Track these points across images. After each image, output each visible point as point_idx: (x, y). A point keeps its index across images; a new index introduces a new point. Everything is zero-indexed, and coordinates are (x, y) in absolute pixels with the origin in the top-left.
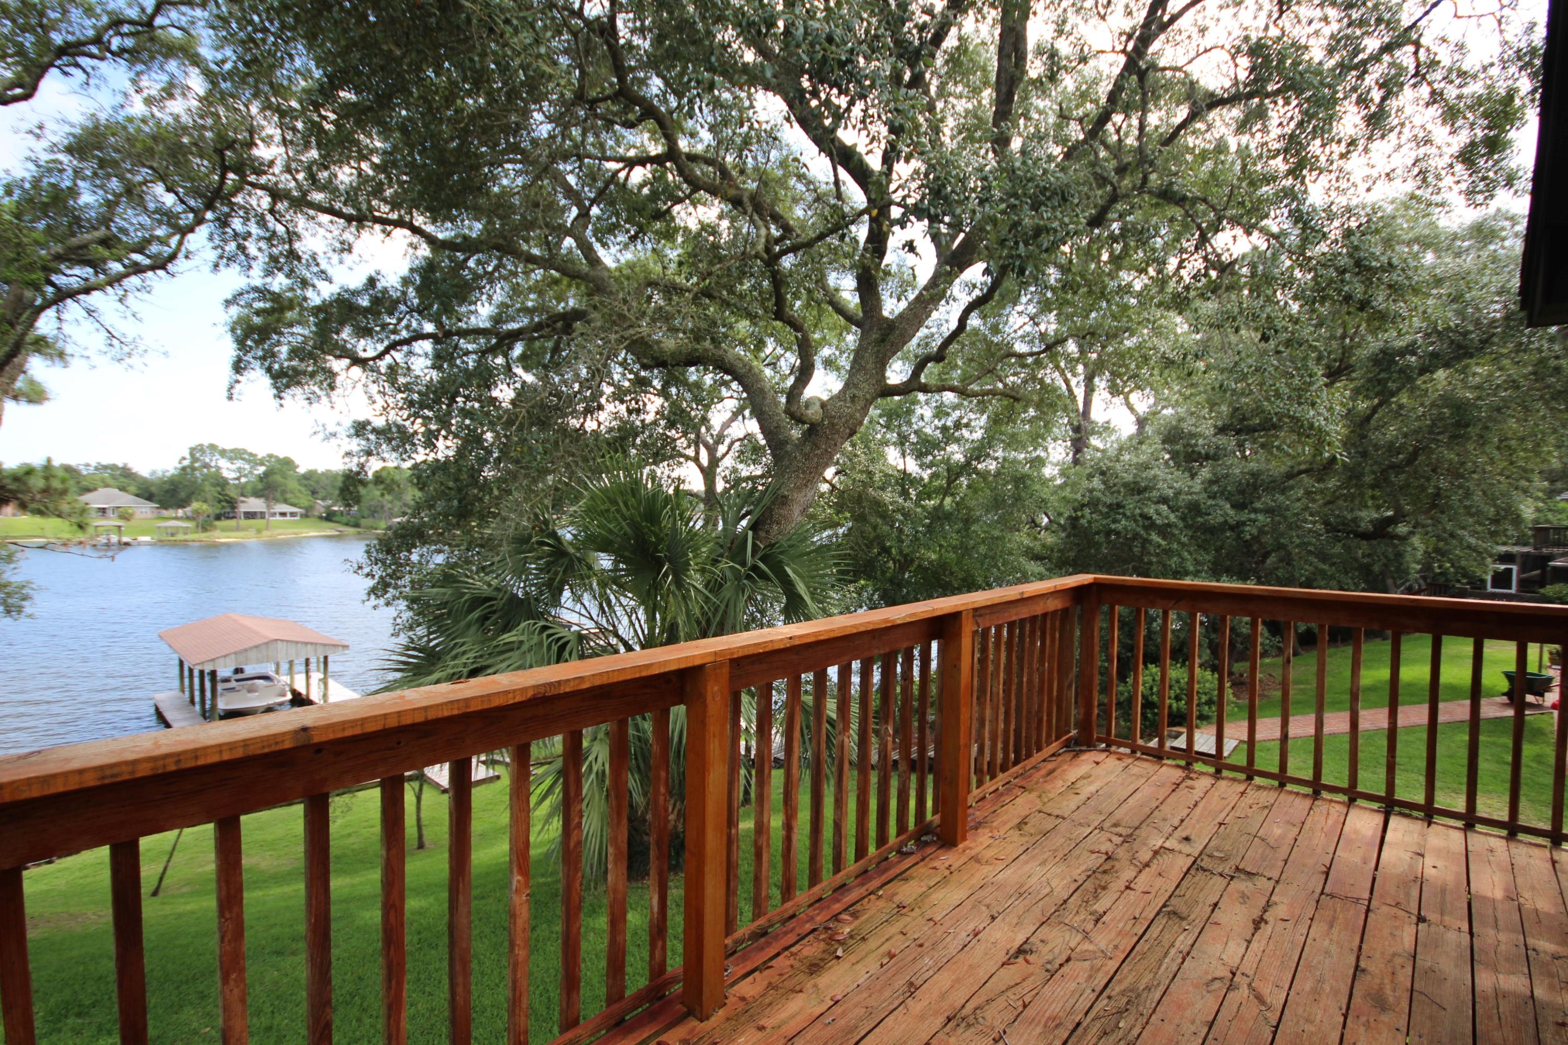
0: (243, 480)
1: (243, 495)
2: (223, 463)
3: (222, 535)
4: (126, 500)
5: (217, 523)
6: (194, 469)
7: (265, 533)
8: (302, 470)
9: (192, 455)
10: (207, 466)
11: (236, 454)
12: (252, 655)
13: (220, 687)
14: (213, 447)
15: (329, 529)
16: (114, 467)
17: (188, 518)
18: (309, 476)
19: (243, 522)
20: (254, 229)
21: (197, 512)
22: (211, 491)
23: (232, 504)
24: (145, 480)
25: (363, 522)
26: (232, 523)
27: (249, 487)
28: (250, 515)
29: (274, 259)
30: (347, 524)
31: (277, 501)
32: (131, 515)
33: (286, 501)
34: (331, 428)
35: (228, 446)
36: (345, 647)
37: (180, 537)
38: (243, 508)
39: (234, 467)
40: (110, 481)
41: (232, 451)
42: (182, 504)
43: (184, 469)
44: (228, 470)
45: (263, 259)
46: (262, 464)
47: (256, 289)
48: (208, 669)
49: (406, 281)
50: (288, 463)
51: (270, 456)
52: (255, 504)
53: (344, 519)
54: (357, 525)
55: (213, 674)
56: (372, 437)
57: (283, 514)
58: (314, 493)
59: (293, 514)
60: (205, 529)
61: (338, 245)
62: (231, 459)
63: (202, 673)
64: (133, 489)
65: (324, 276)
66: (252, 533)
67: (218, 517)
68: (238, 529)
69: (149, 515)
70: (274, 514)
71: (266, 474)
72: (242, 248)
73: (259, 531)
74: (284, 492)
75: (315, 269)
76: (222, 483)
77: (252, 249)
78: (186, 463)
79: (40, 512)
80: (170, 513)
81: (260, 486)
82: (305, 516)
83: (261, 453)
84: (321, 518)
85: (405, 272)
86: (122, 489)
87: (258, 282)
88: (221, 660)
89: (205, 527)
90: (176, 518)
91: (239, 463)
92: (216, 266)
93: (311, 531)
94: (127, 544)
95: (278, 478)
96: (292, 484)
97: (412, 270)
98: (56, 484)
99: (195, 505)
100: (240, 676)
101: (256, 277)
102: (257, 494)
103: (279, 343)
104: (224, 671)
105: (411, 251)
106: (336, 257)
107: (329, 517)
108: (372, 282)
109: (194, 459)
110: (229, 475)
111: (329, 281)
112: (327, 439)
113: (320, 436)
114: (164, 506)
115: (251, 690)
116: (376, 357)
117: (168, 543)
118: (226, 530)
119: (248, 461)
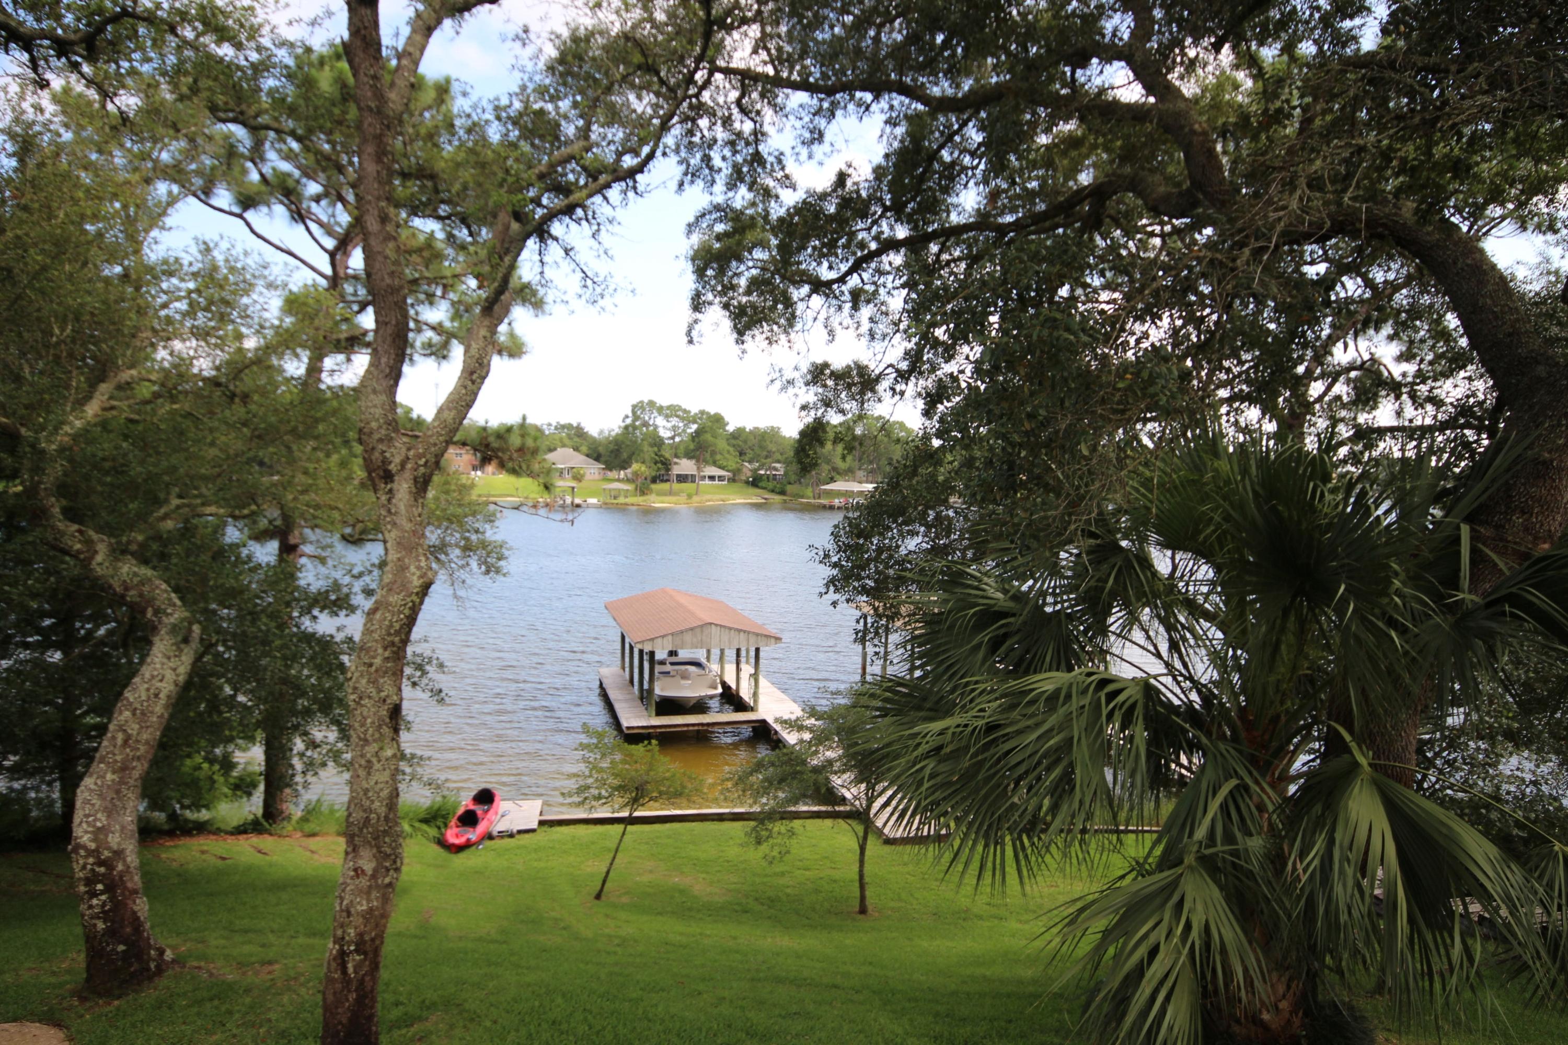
0: (677, 439)
1: (676, 456)
2: (660, 421)
3: (658, 500)
4: (578, 460)
5: (653, 486)
6: (635, 428)
7: (695, 499)
8: (730, 428)
9: (634, 412)
10: (645, 424)
11: (671, 411)
12: (688, 637)
13: (658, 669)
14: (651, 403)
15: (755, 495)
16: (569, 427)
17: (628, 481)
18: (739, 434)
19: (676, 486)
20: (720, 134)
21: (636, 474)
22: (649, 452)
23: (666, 465)
24: (594, 440)
25: (789, 488)
26: (665, 486)
27: (682, 450)
28: (682, 479)
29: (737, 168)
30: (773, 491)
31: (706, 462)
32: (583, 476)
33: (715, 464)
34: (789, 374)
35: (665, 403)
36: (778, 639)
37: (622, 500)
38: (676, 470)
39: (669, 425)
40: (567, 441)
41: (669, 407)
42: (624, 465)
43: (626, 427)
44: (664, 428)
45: (727, 170)
46: (694, 422)
47: (717, 208)
48: (647, 648)
49: (879, 172)
50: (718, 420)
51: (702, 412)
52: (685, 466)
53: (771, 485)
54: (782, 493)
55: (652, 654)
56: (830, 383)
57: (712, 478)
58: (742, 454)
59: (721, 478)
60: (643, 493)
61: (807, 135)
62: (667, 417)
63: (641, 652)
64: (584, 449)
65: (788, 182)
66: (683, 498)
67: (654, 481)
68: (671, 493)
69: (597, 476)
70: (703, 478)
71: (698, 433)
72: (707, 159)
73: (690, 496)
74: (713, 453)
75: (780, 174)
76: (658, 443)
77: (717, 159)
78: (629, 421)
79: (514, 472)
80: (613, 474)
81: (692, 447)
82: (732, 480)
83: (694, 410)
84: (747, 482)
85: (878, 159)
86: (576, 449)
87: (720, 199)
88: (659, 641)
89: (643, 491)
90: (619, 480)
91: (674, 421)
92: (681, 184)
93: (739, 497)
94: (578, 506)
95: (708, 437)
96: (722, 444)
97: (887, 156)
98: (530, 443)
99: (635, 466)
100: (674, 659)
101: (719, 194)
102: (689, 455)
103: (738, 275)
104: (660, 655)
105: (888, 129)
106: (804, 152)
107: (755, 482)
108: (842, 178)
109: (636, 417)
110: (665, 434)
111: (793, 187)
112: (784, 388)
113: (778, 384)
114: (609, 467)
115: (685, 676)
116: (842, 280)
117: (612, 506)
118: (661, 493)
119: (682, 419)
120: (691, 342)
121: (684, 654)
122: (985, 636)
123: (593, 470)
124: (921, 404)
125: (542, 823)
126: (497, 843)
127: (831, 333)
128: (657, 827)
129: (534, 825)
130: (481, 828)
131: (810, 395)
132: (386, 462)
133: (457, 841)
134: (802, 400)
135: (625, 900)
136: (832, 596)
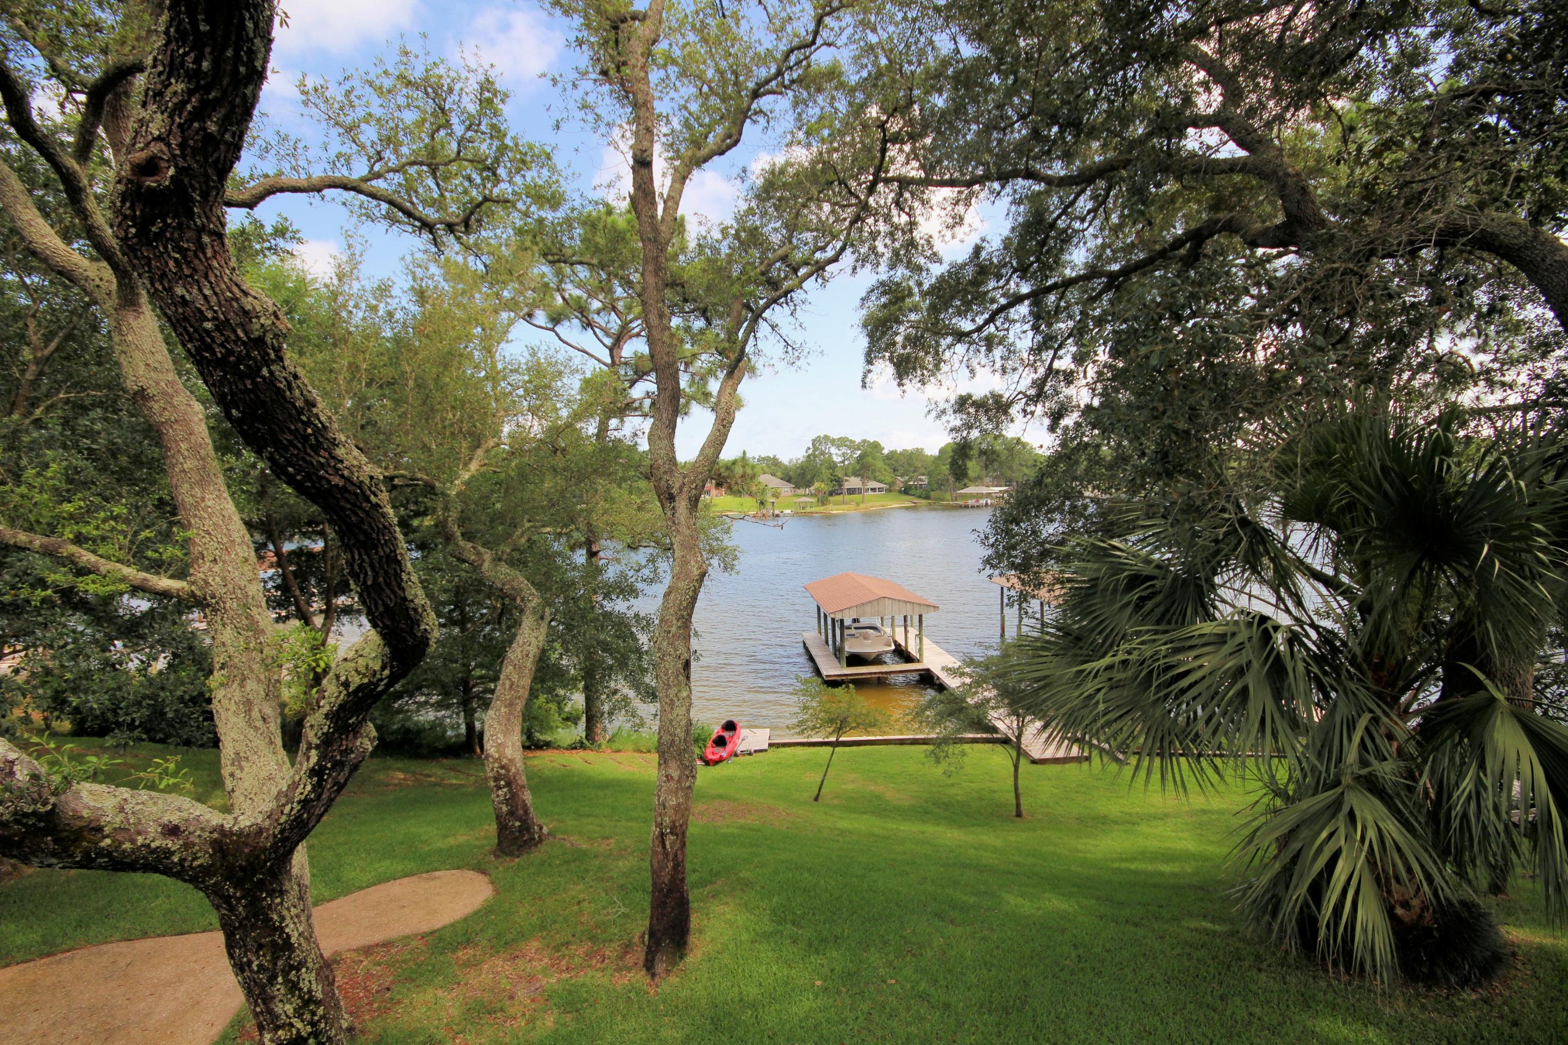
0: (846, 463)
1: (846, 475)
2: (833, 450)
3: (834, 508)
4: (776, 482)
5: (831, 498)
6: (815, 456)
7: (862, 506)
8: (886, 452)
9: (814, 445)
10: (823, 453)
11: (842, 442)
12: (868, 608)
13: (847, 632)
14: (826, 437)
15: (907, 501)
16: (768, 458)
17: (812, 495)
18: (892, 455)
19: (847, 497)
20: (882, 227)
21: (817, 490)
22: (826, 473)
23: (839, 482)
24: (786, 467)
25: (932, 494)
26: (840, 498)
27: (850, 471)
28: (851, 491)
29: (896, 253)
30: (920, 497)
31: (869, 478)
32: (779, 494)
33: (875, 479)
34: (942, 406)
35: (836, 437)
36: (936, 608)
37: (808, 510)
38: (847, 485)
39: (840, 453)
40: (768, 469)
41: (839, 440)
42: (808, 484)
43: (809, 456)
44: (836, 455)
45: (888, 255)
46: (858, 449)
47: (882, 284)
48: (838, 617)
49: (1007, 243)
50: (876, 446)
51: (864, 441)
52: (854, 482)
53: (918, 492)
54: (928, 498)
55: (842, 621)
56: (972, 410)
57: (873, 490)
58: (895, 470)
59: (880, 490)
60: (823, 504)
61: (950, 221)
62: (838, 447)
63: (833, 620)
64: (779, 474)
65: (935, 258)
66: (853, 506)
67: (831, 494)
68: (844, 503)
69: (789, 493)
70: (867, 490)
71: (861, 457)
72: (873, 249)
73: (858, 505)
74: (874, 471)
75: (929, 253)
76: (832, 466)
77: (881, 248)
78: (810, 451)
79: (738, 493)
80: (801, 491)
81: (858, 467)
82: (889, 490)
83: (858, 440)
84: (900, 492)
85: (1006, 232)
86: (773, 475)
87: (884, 277)
88: (846, 611)
89: (823, 503)
90: (805, 495)
91: (844, 450)
92: (855, 270)
93: (895, 503)
94: (778, 515)
95: (869, 459)
96: (880, 464)
97: (1013, 229)
98: (749, 471)
99: (817, 485)
100: (858, 625)
101: (883, 273)
102: (856, 474)
103: (897, 334)
104: (848, 622)
105: (1013, 208)
106: (948, 233)
107: (906, 491)
108: (978, 250)
109: (815, 449)
110: (838, 459)
111: (940, 261)
112: (938, 417)
113: (934, 414)
114: (797, 486)
115: (866, 637)
116: (979, 329)
117: (802, 514)
118: (836, 503)
119: (849, 447)
120: (864, 386)
121: (864, 622)
122: (1134, 595)
123: (786, 489)
124: (1047, 421)
125: (770, 745)
126: (740, 759)
127: (972, 371)
128: (854, 748)
129: (766, 747)
130: (729, 747)
131: (956, 420)
132: (669, 487)
133: (711, 757)
134: (952, 425)
135: (836, 802)
136: (988, 571)
